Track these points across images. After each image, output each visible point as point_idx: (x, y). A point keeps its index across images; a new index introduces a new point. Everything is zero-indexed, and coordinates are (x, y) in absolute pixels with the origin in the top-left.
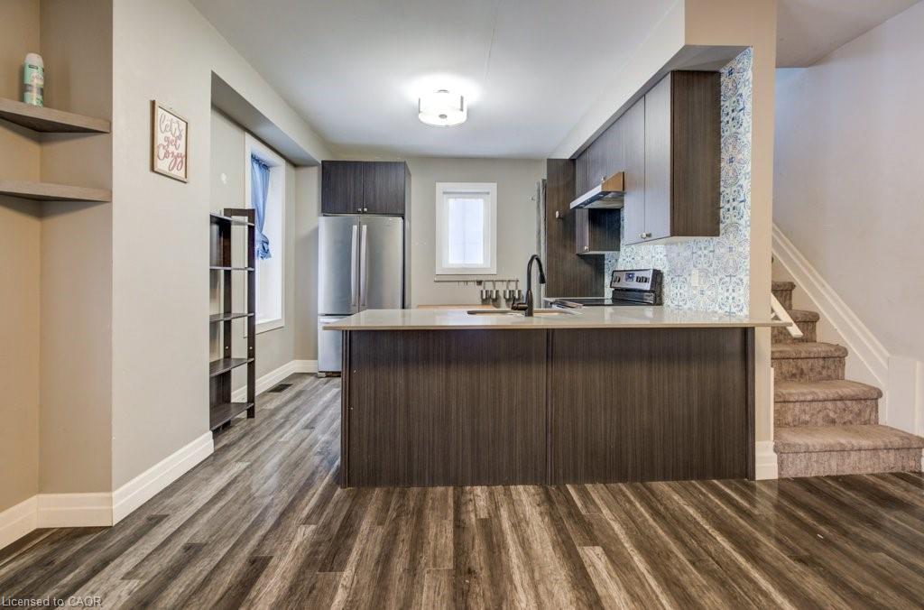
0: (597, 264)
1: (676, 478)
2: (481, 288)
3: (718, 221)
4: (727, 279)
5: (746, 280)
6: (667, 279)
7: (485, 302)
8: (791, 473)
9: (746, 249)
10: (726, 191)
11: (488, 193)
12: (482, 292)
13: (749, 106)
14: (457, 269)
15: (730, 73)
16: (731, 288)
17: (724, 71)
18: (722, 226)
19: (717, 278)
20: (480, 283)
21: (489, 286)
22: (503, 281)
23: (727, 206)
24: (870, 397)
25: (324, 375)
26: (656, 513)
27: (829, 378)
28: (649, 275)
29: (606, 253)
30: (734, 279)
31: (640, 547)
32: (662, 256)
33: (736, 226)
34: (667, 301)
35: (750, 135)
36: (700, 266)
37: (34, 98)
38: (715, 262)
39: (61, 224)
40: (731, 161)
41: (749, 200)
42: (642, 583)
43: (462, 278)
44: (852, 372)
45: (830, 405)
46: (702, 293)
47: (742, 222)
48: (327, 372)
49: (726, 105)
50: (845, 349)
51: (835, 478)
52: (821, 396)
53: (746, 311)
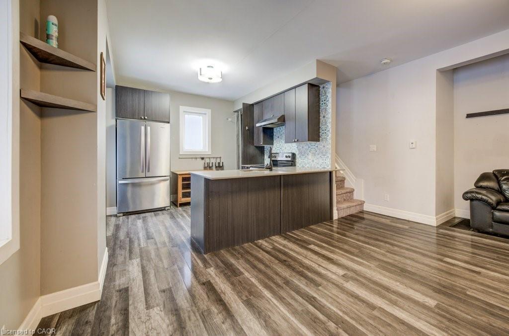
0: (261, 150)
1: (315, 224)
2: (203, 161)
3: (319, 137)
4: (323, 156)
5: (330, 156)
6: (297, 156)
7: (205, 168)
8: (340, 216)
9: (330, 146)
10: (322, 127)
11: (205, 114)
12: (205, 163)
13: (330, 100)
14: (190, 152)
15: (324, 88)
16: (324, 159)
17: (321, 86)
18: (321, 138)
19: (319, 156)
20: (203, 159)
21: (207, 161)
22: (214, 158)
23: (323, 132)
24: (351, 192)
25: (122, 214)
26: (317, 233)
27: (342, 187)
28: (290, 155)
29: (265, 146)
30: (325, 156)
31: (321, 242)
32: (295, 148)
33: (326, 139)
34: (297, 165)
35: (331, 110)
36: (312, 152)
37: (54, 43)
38: (318, 151)
39: (58, 122)
40: (324, 117)
41: (330, 131)
42: (330, 249)
43: (194, 157)
44: (346, 185)
45: (344, 195)
46: (313, 161)
47: (328, 137)
48: (123, 213)
49: (322, 98)
50: (345, 178)
51: (349, 215)
52: (343, 192)
53: (330, 166)
